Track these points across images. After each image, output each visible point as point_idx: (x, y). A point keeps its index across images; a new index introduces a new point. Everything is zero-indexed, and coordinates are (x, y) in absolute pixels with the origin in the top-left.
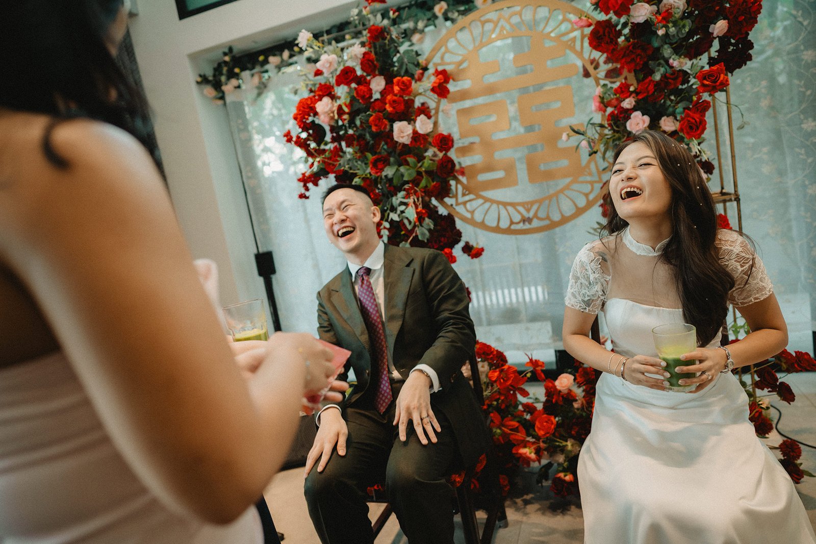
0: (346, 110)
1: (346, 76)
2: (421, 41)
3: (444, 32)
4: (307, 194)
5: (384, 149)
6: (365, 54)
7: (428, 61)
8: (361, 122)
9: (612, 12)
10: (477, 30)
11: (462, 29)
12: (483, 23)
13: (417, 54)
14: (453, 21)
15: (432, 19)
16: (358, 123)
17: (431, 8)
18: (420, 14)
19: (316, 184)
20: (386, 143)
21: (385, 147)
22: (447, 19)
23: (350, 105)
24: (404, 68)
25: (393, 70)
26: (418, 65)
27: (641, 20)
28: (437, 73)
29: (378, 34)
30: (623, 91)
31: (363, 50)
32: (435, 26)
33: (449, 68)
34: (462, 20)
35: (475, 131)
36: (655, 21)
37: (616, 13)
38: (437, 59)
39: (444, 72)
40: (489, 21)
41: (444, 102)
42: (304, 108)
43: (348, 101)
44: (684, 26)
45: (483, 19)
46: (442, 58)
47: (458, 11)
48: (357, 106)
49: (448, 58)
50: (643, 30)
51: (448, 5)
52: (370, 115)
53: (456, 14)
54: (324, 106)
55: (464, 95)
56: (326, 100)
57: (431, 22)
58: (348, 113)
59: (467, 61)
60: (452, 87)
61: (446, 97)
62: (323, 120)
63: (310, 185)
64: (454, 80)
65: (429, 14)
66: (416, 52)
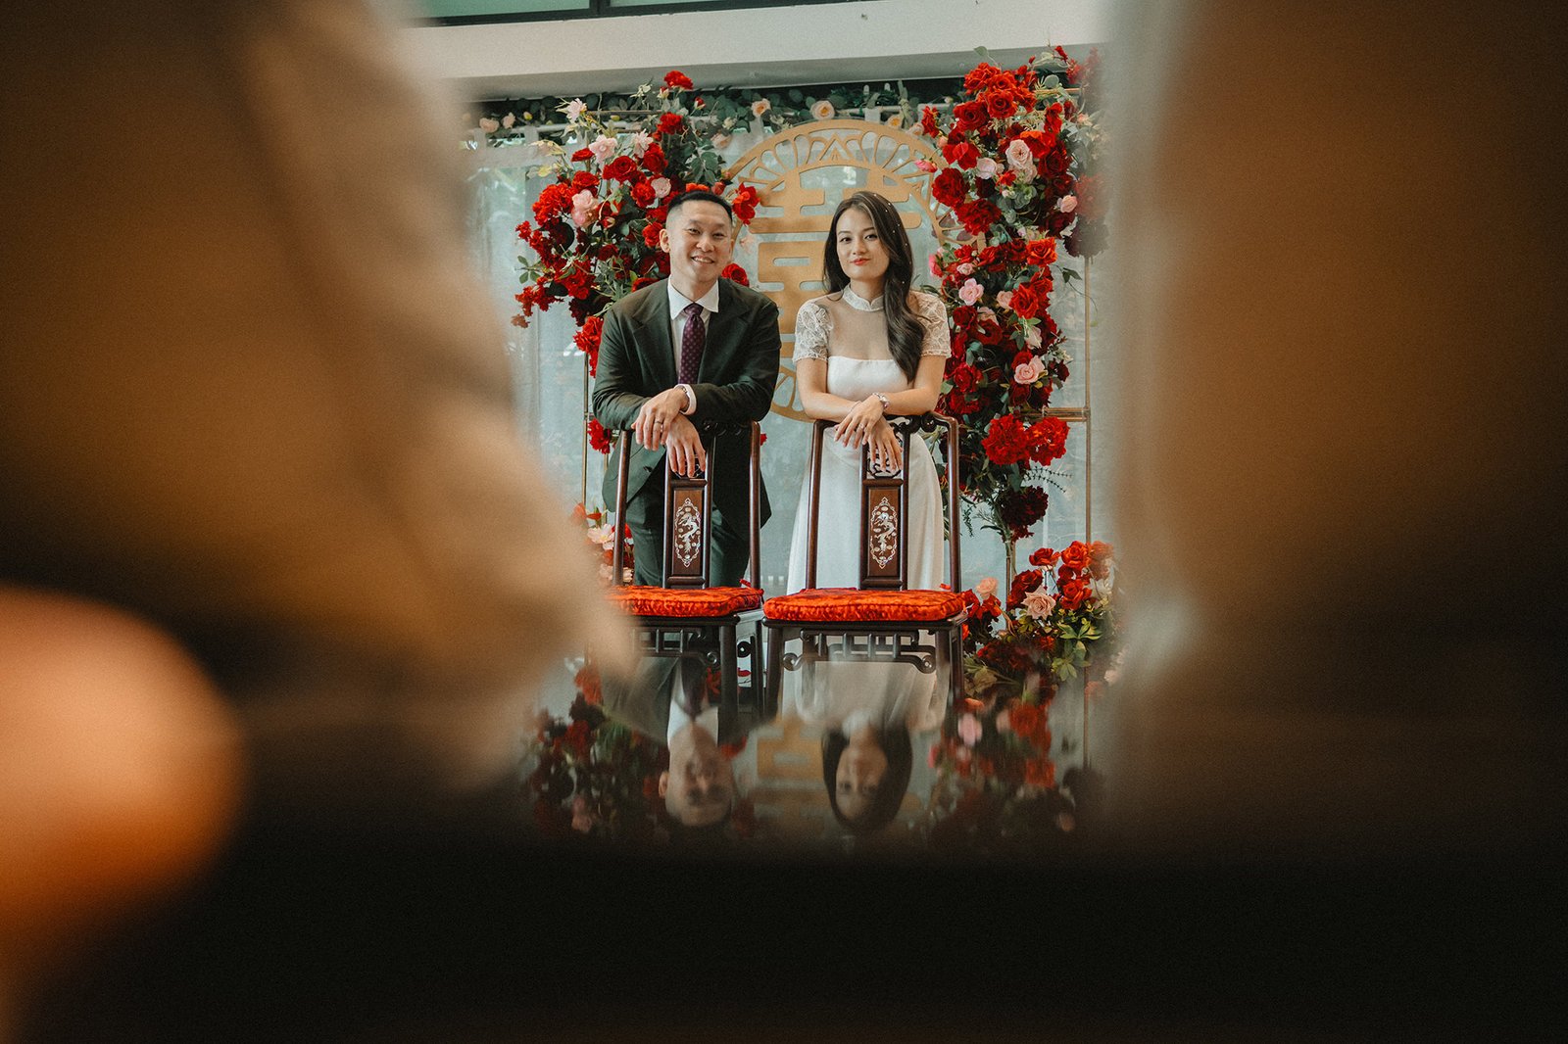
0: (615, 210)
1: (619, 168)
2: (724, 145)
3: (760, 139)
4: (527, 319)
5: (654, 272)
6: (651, 146)
7: (733, 172)
8: (631, 230)
9: (956, 161)
10: (803, 148)
11: (785, 142)
12: (813, 142)
13: (721, 161)
14: (776, 128)
15: (746, 119)
16: (626, 230)
17: (747, 104)
18: (729, 108)
19: (544, 307)
20: (659, 266)
21: (657, 270)
22: (767, 123)
23: (621, 206)
24: (701, 173)
25: (683, 175)
26: (719, 174)
27: (986, 176)
28: (742, 188)
29: (673, 124)
30: (965, 254)
31: (651, 140)
32: (749, 130)
33: (758, 187)
34: (788, 131)
35: (780, 276)
36: (998, 180)
37: (961, 164)
38: (744, 174)
39: (751, 190)
40: (819, 140)
41: (745, 228)
42: (553, 196)
43: (619, 200)
44: (1027, 193)
45: (814, 135)
46: (752, 174)
47: (785, 117)
48: (629, 208)
49: (758, 175)
50: (987, 187)
51: (772, 106)
52: (646, 224)
53: (782, 120)
54: (582, 200)
55: (773, 227)
56: (587, 193)
57: (742, 122)
58: (614, 216)
59: (783, 184)
60: (759, 211)
61: (748, 223)
62: (576, 220)
63: (535, 307)
64: (762, 204)
65: (742, 111)
66: (720, 158)
